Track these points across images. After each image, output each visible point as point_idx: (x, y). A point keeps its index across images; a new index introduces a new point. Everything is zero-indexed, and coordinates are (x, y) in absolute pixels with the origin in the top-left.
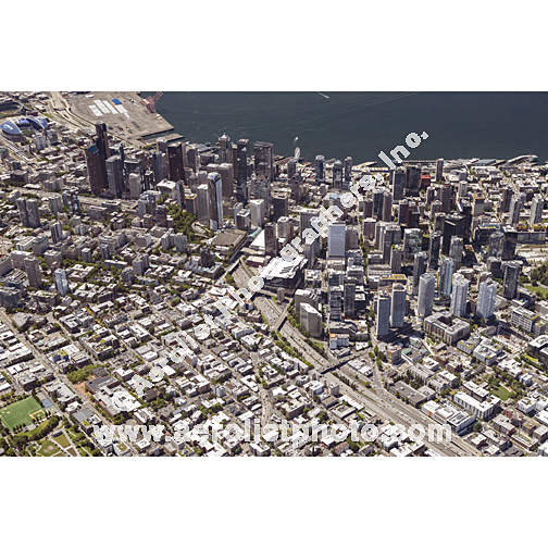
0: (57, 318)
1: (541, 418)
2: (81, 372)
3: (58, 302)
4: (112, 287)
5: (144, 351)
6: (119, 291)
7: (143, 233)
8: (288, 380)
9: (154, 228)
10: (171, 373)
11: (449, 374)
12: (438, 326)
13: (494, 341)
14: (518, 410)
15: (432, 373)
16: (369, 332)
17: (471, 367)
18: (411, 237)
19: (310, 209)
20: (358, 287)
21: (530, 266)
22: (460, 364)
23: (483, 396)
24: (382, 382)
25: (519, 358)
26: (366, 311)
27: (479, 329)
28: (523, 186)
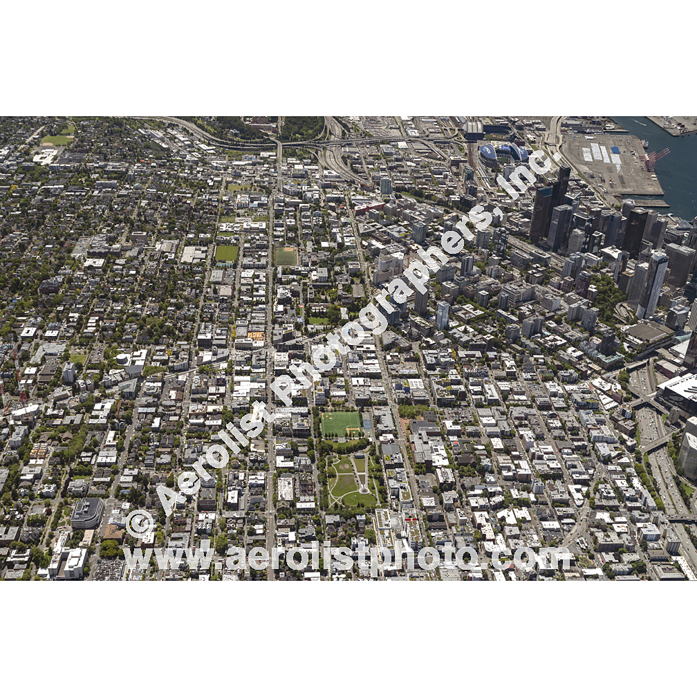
0: (421, 348)
2: (414, 408)
3: (430, 334)
4: (488, 339)
5: (484, 414)
6: (495, 345)
7: (555, 295)
8: (624, 510)
9: (570, 294)
10: (498, 447)
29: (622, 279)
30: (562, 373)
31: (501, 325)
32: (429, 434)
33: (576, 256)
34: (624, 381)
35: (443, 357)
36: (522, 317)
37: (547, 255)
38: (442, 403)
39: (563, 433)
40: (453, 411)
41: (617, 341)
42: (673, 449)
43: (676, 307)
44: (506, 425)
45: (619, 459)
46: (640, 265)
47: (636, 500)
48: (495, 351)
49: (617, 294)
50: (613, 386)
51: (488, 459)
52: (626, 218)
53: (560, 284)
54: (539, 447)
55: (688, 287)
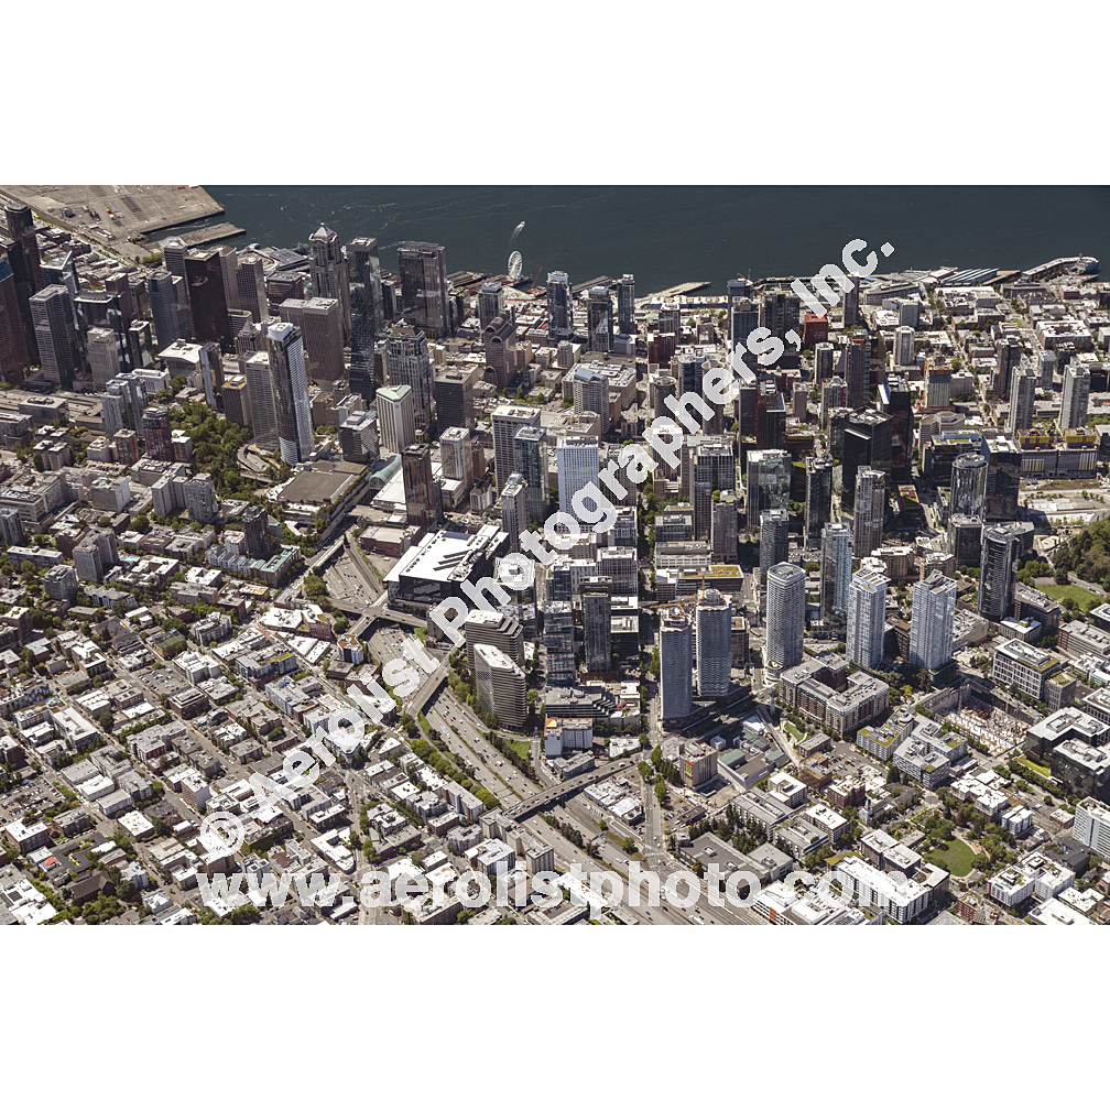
4: (17, 617)
5: (82, 776)
6: (36, 624)
7: (111, 476)
8: (432, 838)
9: (139, 464)
10: (142, 830)
11: (829, 812)
12: (812, 692)
13: (948, 727)
14: (991, 898)
15: (788, 811)
16: (644, 710)
17: (887, 794)
18: (766, 470)
19: (516, 408)
20: (624, 599)
21: (1055, 534)
22: (857, 787)
23: (905, 866)
24: (664, 837)
25: (1007, 767)
26: (641, 658)
27: (915, 696)
28: (1053, 335)
29: (225, 399)
30: (197, 627)
31: (29, 580)
33: (118, 382)
34: (319, 594)
36: (65, 546)
37: (56, 401)
39: (255, 743)
40: (12, 798)
41: (273, 522)
42: (461, 685)
43: (351, 418)
44: (136, 778)
45: (378, 748)
46: (252, 361)
47: (445, 811)
48: (41, 636)
49: (228, 431)
50: (305, 612)
51: (133, 864)
52: (180, 278)
53: (111, 450)
54: (223, 791)
55: (352, 373)
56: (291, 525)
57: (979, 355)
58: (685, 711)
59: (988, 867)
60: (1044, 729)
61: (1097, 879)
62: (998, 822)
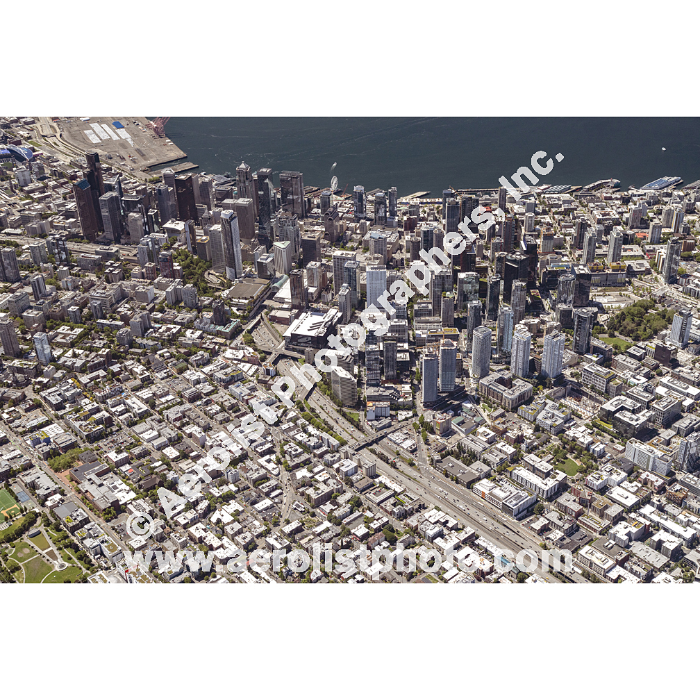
0: (37, 392)
1: (614, 495)
2: (65, 458)
3: (39, 373)
4: (104, 353)
5: (142, 430)
6: (114, 357)
7: (144, 285)
8: (315, 459)
9: (158, 279)
10: (174, 456)
11: (507, 446)
12: (495, 388)
13: (561, 405)
14: (587, 486)
15: (487, 445)
16: (414, 398)
17: (534, 437)
18: (466, 283)
19: (345, 252)
20: (401, 345)
21: (607, 313)
22: (520, 434)
23: (546, 471)
24: (428, 458)
25: (591, 424)
26: (410, 373)
27: (545, 391)
28: (601, 217)
29: (197, 248)
30: (193, 358)
31: (108, 336)
32: (99, 475)
33: (147, 239)
34: (251, 342)
35: (67, 390)
36: (125, 319)
37: (114, 248)
38: (93, 438)
39: (226, 414)
40: (108, 441)
41: (227, 308)
42: (324, 386)
43: (262, 257)
44: (170, 431)
45: (286, 416)
46: (212, 229)
47: (321, 446)
48: (116, 363)
49: (200, 264)
50: (245, 351)
51: (172, 472)
52: (172, 188)
53: (143, 273)
54: (212, 437)
55: (259, 236)
56: (234, 309)
57: (565, 227)
58: (434, 399)
59: (585, 471)
60: (609, 406)
61: (637, 477)
62: (589, 451)
